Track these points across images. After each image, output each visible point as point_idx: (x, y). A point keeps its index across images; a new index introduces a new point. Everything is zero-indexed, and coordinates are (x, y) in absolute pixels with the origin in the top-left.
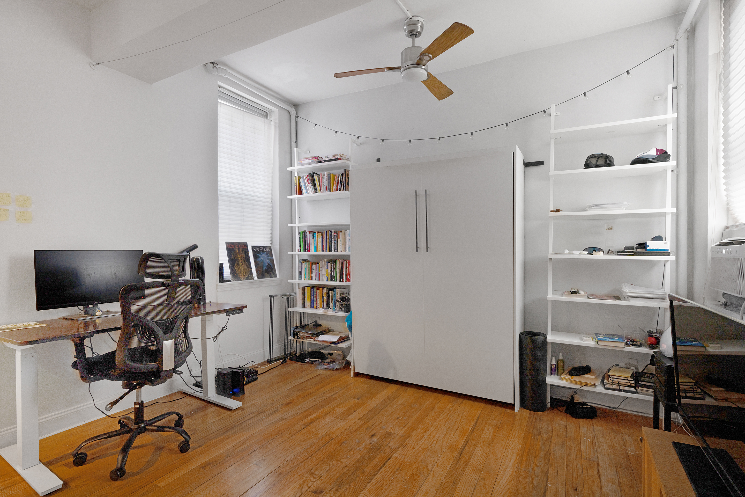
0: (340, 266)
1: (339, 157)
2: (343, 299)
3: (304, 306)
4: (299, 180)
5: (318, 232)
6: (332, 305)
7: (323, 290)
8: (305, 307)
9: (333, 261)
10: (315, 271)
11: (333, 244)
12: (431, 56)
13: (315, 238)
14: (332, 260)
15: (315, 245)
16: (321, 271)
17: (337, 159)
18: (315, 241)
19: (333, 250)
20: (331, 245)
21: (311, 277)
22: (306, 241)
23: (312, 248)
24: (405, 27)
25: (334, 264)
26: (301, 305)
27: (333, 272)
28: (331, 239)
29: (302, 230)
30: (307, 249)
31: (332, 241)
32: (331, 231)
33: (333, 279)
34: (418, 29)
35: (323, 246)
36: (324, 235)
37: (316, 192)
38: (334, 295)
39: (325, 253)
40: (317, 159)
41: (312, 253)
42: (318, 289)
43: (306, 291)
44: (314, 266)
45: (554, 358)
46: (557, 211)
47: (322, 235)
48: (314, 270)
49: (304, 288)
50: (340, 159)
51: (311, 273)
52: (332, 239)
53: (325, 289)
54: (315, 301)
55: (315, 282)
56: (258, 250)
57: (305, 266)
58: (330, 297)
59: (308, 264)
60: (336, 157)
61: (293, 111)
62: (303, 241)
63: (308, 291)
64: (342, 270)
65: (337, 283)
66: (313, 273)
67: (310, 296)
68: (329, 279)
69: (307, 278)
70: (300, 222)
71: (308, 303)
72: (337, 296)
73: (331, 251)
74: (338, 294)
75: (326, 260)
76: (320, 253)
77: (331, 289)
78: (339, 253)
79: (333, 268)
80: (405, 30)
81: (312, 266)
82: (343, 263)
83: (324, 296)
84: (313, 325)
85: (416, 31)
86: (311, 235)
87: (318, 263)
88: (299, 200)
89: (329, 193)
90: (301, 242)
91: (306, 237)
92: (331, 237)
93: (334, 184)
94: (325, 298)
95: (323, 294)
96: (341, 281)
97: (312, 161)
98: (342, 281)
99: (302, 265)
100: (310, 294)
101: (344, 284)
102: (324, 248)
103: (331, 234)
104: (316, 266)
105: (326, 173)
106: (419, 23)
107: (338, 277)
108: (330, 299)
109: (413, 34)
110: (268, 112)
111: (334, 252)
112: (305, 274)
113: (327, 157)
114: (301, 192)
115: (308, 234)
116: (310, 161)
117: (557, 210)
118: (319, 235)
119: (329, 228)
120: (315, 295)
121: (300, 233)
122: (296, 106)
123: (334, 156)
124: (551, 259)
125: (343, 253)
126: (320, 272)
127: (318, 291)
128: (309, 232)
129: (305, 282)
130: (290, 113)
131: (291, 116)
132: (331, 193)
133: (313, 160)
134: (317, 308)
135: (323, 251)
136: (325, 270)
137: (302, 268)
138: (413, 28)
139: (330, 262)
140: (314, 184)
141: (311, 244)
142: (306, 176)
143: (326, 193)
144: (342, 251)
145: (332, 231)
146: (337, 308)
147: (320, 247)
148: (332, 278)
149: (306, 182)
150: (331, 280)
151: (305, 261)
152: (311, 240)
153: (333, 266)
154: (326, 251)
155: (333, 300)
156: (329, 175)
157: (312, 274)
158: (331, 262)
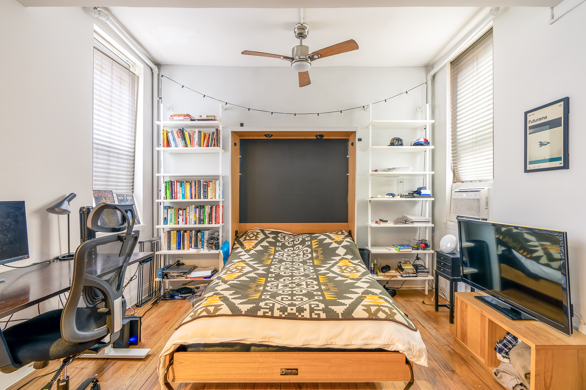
0: (209, 211)
1: (213, 118)
2: (212, 238)
3: (169, 248)
4: (167, 134)
5: (187, 182)
6: (200, 245)
7: (191, 232)
8: (170, 250)
9: (200, 207)
10: (182, 216)
11: (202, 192)
12: (319, 56)
13: (183, 186)
14: (200, 206)
15: (183, 193)
16: (188, 215)
17: (212, 120)
18: (183, 189)
19: (203, 197)
20: (200, 193)
21: (177, 222)
22: (173, 190)
23: (180, 195)
24: (296, 30)
25: (203, 209)
26: (167, 248)
27: (201, 217)
28: (200, 187)
29: (168, 180)
30: (175, 196)
31: (201, 189)
32: (200, 181)
33: (202, 222)
34: (305, 33)
35: (191, 194)
36: (193, 184)
37: (186, 146)
38: (203, 236)
39: (193, 200)
40: (190, 117)
41: (180, 199)
42: (185, 231)
43: (172, 234)
44: (181, 212)
45: (372, 263)
47: (191, 184)
48: (181, 215)
49: (169, 233)
50: (215, 120)
51: (177, 218)
52: (201, 188)
53: (193, 232)
54: (182, 242)
55: (182, 225)
56: (123, 198)
57: (171, 212)
58: (198, 238)
59: (174, 210)
60: (210, 118)
61: (155, 69)
62: (170, 189)
63: (174, 235)
64: (210, 215)
65: (206, 225)
66: (179, 218)
67: (176, 239)
68: (197, 222)
69: (173, 222)
70: (164, 173)
71: (174, 245)
72: (205, 236)
73: (200, 198)
74: (207, 234)
75: (193, 206)
76: (188, 200)
77: (198, 231)
78: (209, 200)
79: (201, 213)
80: (295, 32)
81: (179, 211)
82: (211, 208)
83: (192, 238)
84: (176, 265)
85: (304, 34)
86: (178, 184)
87: (185, 209)
88: (164, 152)
89: (200, 148)
90: (167, 190)
91: (173, 186)
92: (200, 186)
93: (205, 141)
94: (193, 239)
95: (190, 236)
96: (209, 224)
97: (185, 119)
98: (211, 224)
99: (167, 211)
100: (176, 238)
101: (213, 225)
102: (193, 195)
103: (200, 184)
104: (183, 212)
105: (197, 130)
106: (306, 29)
107: (207, 220)
108: (198, 240)
109: (301, 35)
110: (131, 66)
111: (204, 198)
112: (171, 219)
113: (201, 116)
114: (168, 145)
115: (175, 183)
116: (182, 118)
117: (376, 170)
118: (188, 184)
119: (198, 178)
120: (182, 238)
121: (166, 182)
122: (158, 65)
123: (207, 116)
124: (370, 201)
125: (213, 200)
126: (188, 217)
127: (186, 234)
128: (177, 181)
129: (171, 225)
130: (152, 70)
131: (153, 73)
132: (202, 148)
133: (186, 117)
134: (184, 249)
135: (192, 198)
136: (192, 215)
137: (167, 214)
138: (302, 31)
139: (198, 208)
140: (184, 138)
141: (179, 192)
142: (176, 131)
143: (196, 148)
144: (212, 198)
145: (201, 181)
146: (205, 247)
147: (188, 195)
148: (201, 221)
149: (176, 136)
150: (200, 223)
151: (170, 207)
152: (178, 189)
153: (201, 211)
154: (195, 198)
155: (201, 240)
156: (200, 132)
157: (178, 218)
158: (199, 208)
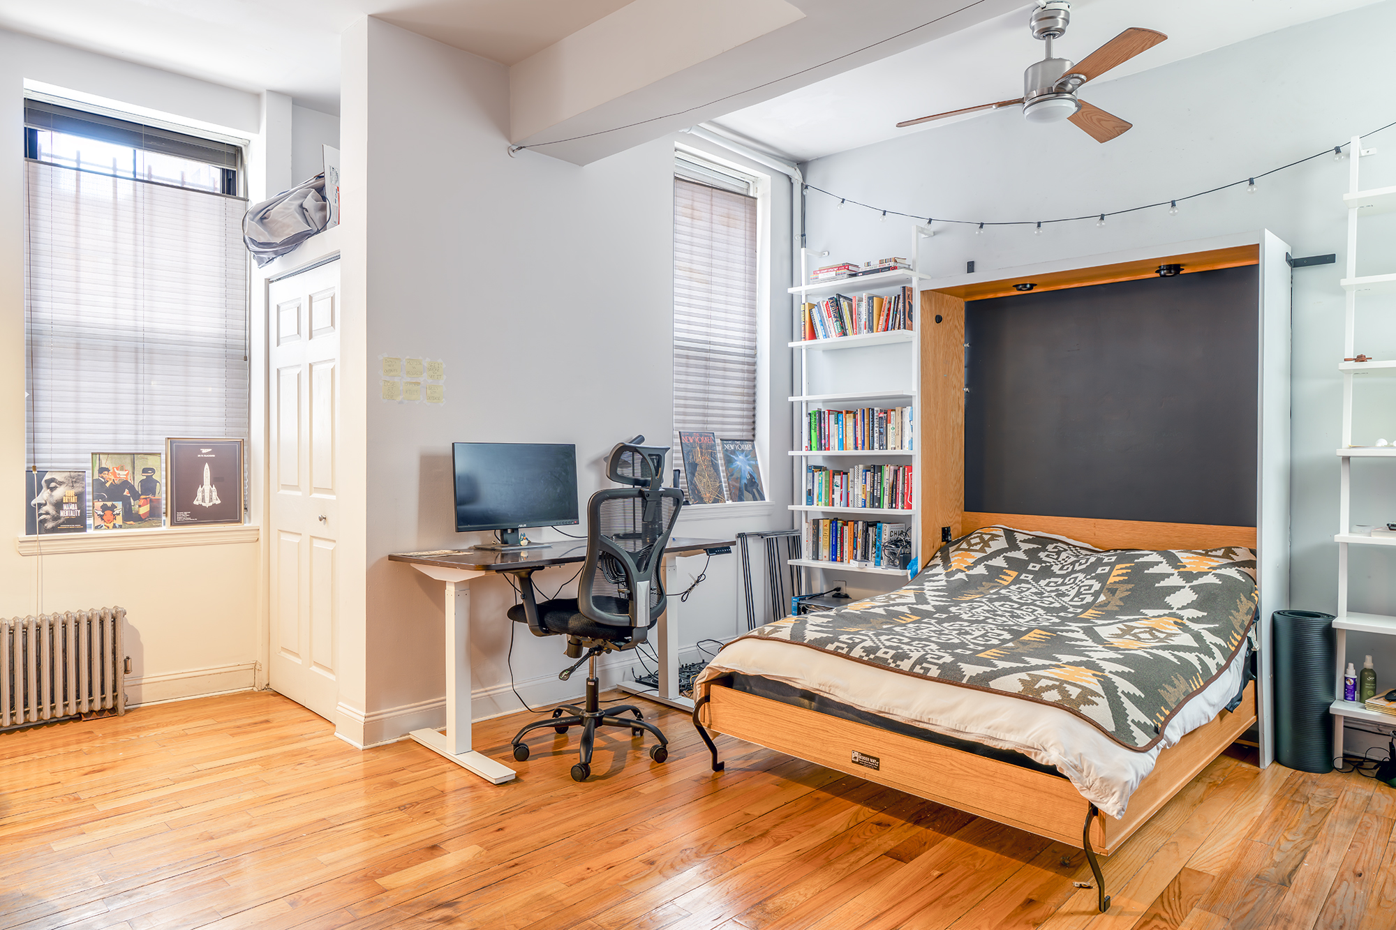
0: (891, 479)
1: (892, 264)
2: (896, 543)
3: (816, 556)
4: (810, 311)
5: (847, 412)
6: (873, 555)
7: (856, 525)
8: (818, 559)
9: (875, 468)
10: (840, 488)
11: (876, 435)
12: (1083, 77)
13: (840, 423)
14: (874, 466)
15: (841, 436)
16: (852, 487)
17: (889, 268)
18: (841, 429)
19: (878, 447)
20: (873, 436)
21: (831, 500)
22: (823, 430)
23: (834, 442)
24: (1034, 23)
25: (879, 474)
26: (811, 555)
27: (875, 491)
28: (873, 424)
29: (813, 409)
30: (825, 444)
31: (875, 429)
32: (873, 410)
33: (877, 504)
34: (1057, 24)
35: (856, 439)
36: (859, 417)
37: (844, 334)
38: (879, 535)
39: (860, 452)
40: (848, 269)
41: (835, 451)
42: (845, 524)
43: (821, 527)
44: (837, 479)
45: (1351, 665)
46: (1361, 359)
47: (855, 417)
48: (838, 486)
49: (816, 523)
50: (895, 268)
51: (831, 492)
52: (875, 425)
53: (860, 523)
54: (839, 546)
55: (839, 508)
56: (732, 448)
57: (820, 478)
58: (869, 539)
59: (826, 475)
60: (887, 265)
61: (797, 175)
62: (817, 429)
63: (825, 528)
64: (894, 487)
65: (885, 510)
66: (835, 492)
67: (828, 537)
68: (868, 504)
69: (823, 502)
70: (809, 393)
71: (825, 551)
72: (884, 537)
73: (873, 449)
74: (887, 532)
75: (861, 466)
76: (850, 452)
77: (872, 523)
78: (889, 452)
79: (876, 481)
80: (1033, 29)
81: (834, 477)
82: (896, 472)
83: (857, 538)
84: (833, 596)
85: (1053, 29)
86: (832, 417)
87: (846, 474)
88: (808, 349)
89: (871, 335)
90: (813, 431)
91: (823, 421)
92: (873, 421)
93: (881, 317)
94: (860, 540)
95: (854, 533)
96: (892, 507)
97: (839, 274)
98: (895, 508)
99: (813, 476)
100: (828, 534)
101: (899, 511)
102: (860, 442)
103: (873, 415)
104: (842, 478)
105: (864, 295)
106: (1059, 14)
107: (886, 500)
108: (869, 544)
109: (1048, 33)
110: (751, 183)
111: (880, 449)
112: (820, 494)
113: (868, 264)
114: (813, 335)
115: (827, 416)
116: (833, 274)
117: (1358, 357)
118: (849, 417)
119: (870, 404)
120: (839, 536)
121: (810, 414)
122: (802, 164)
123: (881, 262)
124: (1347, 459)
125: (898, 452)
126: (850, 489)
127: (846, 528)
128: (829, 411)
129: (819, 508)
130: (790, 179)
131: (792, 184)
132: (875, 334)
133: (840, 272)
134: (842, 561)
135: (856, 448)
136: (859, 487)
137: (813, 482)
138: (1048, 24)
139: (870, 471)
140: (840, 318)
141: (833, 436)
142: (826, 303)
143: (864, 335)
144: (895, 449)
145: (875, 409)
146: (884, 562)
147: (850, 441)
148: (875, 501)
149: (825, 314)
150: (873, 506)
151: (820, 468)
152: (833, 428)
153: (876, 478)
154: (863, 449)
155: (875, 545)
156: (871, 298)
157: (833, 494)
158: (872, 470)
